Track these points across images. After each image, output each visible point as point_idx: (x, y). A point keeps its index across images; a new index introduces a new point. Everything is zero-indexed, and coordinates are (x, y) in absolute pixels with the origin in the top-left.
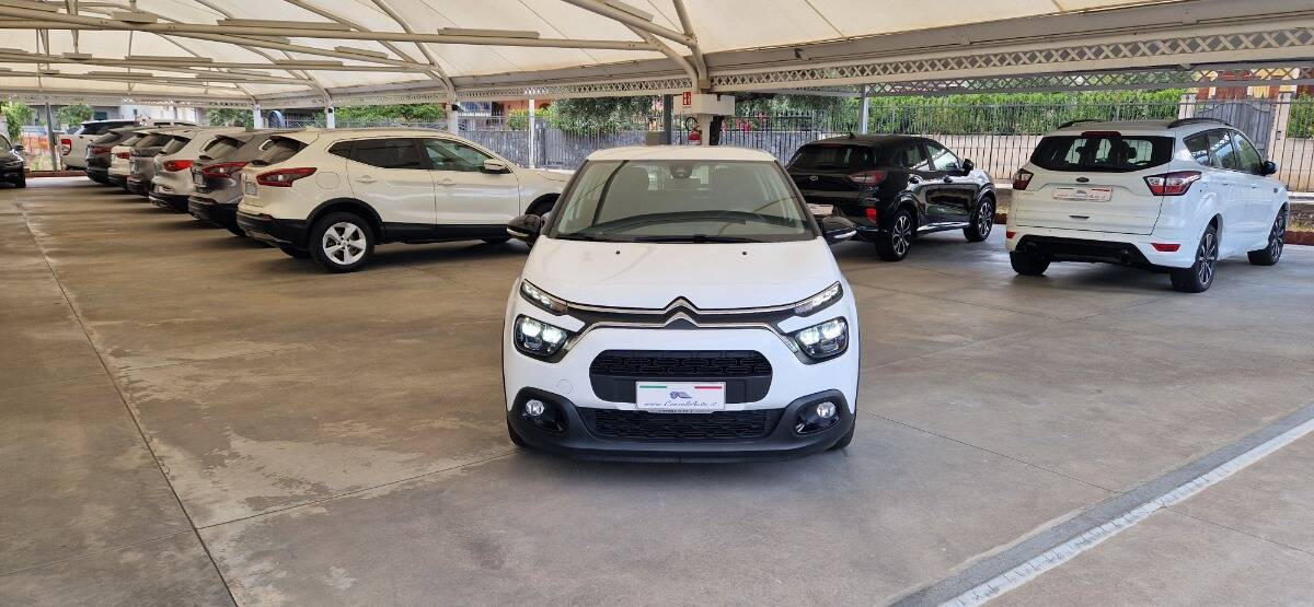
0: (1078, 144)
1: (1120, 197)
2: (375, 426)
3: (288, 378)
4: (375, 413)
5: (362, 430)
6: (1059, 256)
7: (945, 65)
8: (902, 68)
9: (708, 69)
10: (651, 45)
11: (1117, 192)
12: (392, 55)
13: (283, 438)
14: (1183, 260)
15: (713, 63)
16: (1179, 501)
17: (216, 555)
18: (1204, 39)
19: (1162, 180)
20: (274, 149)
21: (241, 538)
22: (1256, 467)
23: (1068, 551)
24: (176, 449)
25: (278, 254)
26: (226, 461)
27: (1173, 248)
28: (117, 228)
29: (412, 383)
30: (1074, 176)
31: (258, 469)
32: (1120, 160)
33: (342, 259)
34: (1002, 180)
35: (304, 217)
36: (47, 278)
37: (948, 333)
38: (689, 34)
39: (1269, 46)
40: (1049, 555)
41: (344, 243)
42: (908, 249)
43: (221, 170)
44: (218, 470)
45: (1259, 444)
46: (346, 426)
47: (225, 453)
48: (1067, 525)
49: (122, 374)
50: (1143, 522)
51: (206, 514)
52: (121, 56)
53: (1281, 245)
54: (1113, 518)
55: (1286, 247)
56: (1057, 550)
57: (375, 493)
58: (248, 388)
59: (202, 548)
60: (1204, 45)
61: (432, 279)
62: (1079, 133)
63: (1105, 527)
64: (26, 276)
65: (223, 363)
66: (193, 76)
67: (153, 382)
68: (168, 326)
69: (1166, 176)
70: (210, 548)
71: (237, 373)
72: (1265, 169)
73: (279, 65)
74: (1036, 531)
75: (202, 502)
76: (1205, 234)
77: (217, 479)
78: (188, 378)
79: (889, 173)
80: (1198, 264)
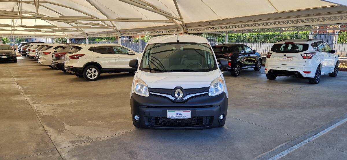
0: (283, 46)
1: (295, 59)
2: (102, 122)
3: (79, 109)
4: (102, 118)
5: (99, 122)
6: (279, 75)
7: (248, 26)
8: (237, 27)
9: (186, 27)
10: (172, 21)
11: (294, 58)
12: (104, 24)
13: (78, 125)
14: (312, 75)
15: (187, 26)
16: (313, 139)
17: (62, 156)
18: (315, 19)
19: (305, 55)
20: (74, 49)
21: (69, 151)
22: (333, 130)
23: (285, 153)
24: (51, 128)
25: (74, 76)
26: (64, 131)
27: (309, 72)
28: (32, 70)
29: (111, 110)
30: (282, 54)
31: (72, 133)
32: (294, 50)
33: (91, 77)
34: (263, 55)
35: (82, 66)
36: (15, 83)
37: (251, 96)
38: (181, 18)
39: (332, 20)
40: (280, 154)
41: (92, 73)
42: (239, 73)
43: (60, 55)
44: (62, 134)
45: (333, 124)
46: (95, 122)
47: (63, 129)
48: (285, 146)
49: (35, 109)
50: (304, 145)
51: (60, 145)
52: (33, 25)
53: (337, 71)
54: (296, 144)
55: (338, 72)
56: (282, 153)
57: (103, 139)
58: (68, 112)
59: (59, 154)
60: (315, 20)
61: (115, 83)
62: (283, 43)
63: (294, 147)
64: (9, 83)
65: (61, 105)
66: (52, 30)
67: (44, 111)
68: (47, 96)
69: (306, 54)
70: (60, 154)
71: (65, 108)
72: (332, 52)
73: (74, 27)
74: (276, 148)
75: (58, 142)
76: (317, 69)
77: (62, 136)
78: (53, 109)
79: (234, 54)
80: (316, 77)
